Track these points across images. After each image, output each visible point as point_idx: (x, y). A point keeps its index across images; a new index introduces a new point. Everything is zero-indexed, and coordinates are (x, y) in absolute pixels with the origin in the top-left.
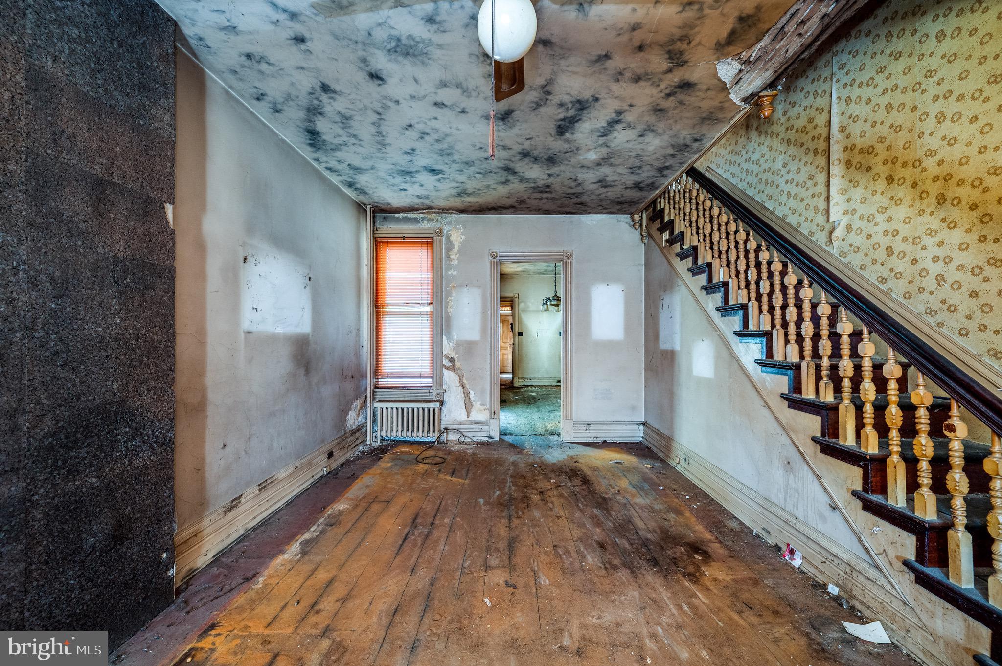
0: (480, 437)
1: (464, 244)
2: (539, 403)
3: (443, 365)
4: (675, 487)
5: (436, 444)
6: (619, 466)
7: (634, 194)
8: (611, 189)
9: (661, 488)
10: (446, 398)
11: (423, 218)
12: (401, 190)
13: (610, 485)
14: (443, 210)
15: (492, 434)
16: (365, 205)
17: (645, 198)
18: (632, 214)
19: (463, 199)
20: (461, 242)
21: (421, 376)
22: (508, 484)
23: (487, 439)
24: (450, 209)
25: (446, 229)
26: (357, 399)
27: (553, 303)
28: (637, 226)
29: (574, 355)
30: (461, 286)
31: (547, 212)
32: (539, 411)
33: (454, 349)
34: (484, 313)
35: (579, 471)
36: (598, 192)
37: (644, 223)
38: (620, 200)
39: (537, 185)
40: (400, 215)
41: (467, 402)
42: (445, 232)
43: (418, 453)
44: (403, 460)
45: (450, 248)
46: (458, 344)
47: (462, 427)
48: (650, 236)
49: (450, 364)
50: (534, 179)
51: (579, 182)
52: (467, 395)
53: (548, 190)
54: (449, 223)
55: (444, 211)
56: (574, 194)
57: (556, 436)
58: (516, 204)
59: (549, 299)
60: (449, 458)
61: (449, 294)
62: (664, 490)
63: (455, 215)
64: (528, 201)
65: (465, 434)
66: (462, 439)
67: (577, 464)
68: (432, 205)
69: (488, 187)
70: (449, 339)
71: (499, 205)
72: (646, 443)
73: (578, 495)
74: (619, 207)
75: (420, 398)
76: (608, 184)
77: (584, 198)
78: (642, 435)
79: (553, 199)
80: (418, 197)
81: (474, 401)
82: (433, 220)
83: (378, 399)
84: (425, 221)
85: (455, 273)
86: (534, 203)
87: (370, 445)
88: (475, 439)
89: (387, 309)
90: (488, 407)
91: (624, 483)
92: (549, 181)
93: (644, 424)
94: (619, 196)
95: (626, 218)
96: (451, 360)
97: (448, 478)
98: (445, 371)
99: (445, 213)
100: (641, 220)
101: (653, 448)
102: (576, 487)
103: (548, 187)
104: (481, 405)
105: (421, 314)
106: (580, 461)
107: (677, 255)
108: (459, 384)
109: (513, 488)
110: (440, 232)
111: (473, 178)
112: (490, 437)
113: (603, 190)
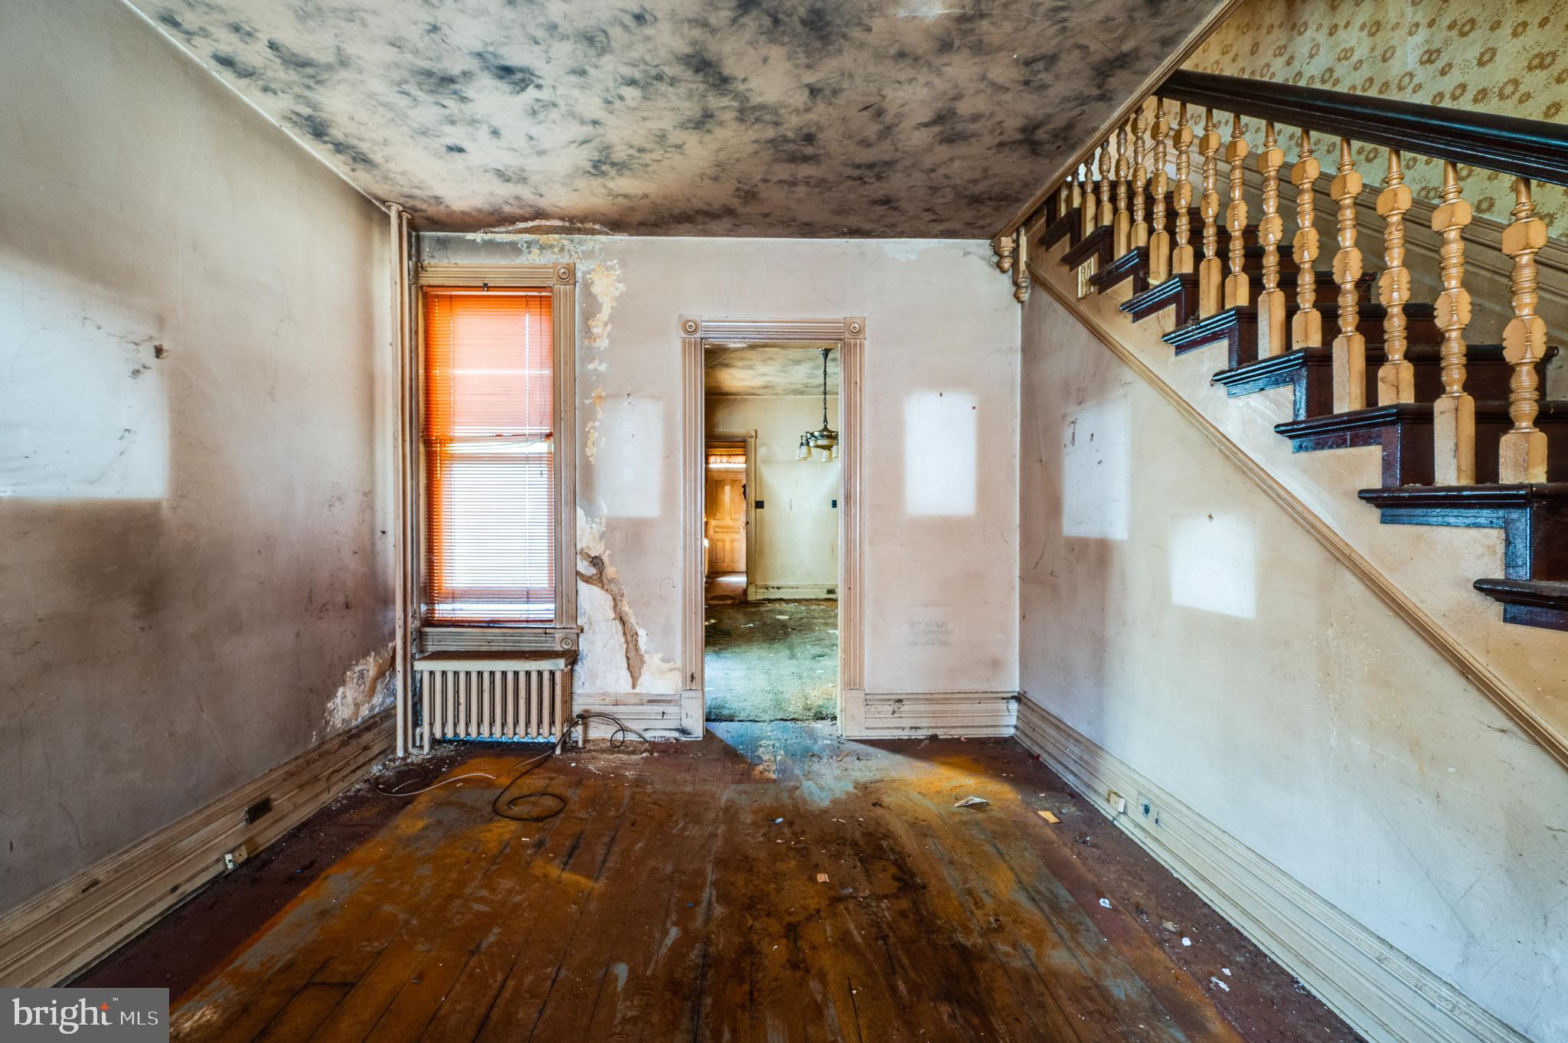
0: (661, 731)
1: (622, 300)
2: (795, 638)
3: (578, 573)
4: (1137, 895)
5: (558, 751)
6: (980, 816)
7: (1013, 167)
8: (961, 149)
9: (1105, 903)
10: (583, 645)
11: (529, 244)
12: (450, 149)
13: (970, 892)
14: (571, 220)
15: (687, 723)
16: (384, 202)
17: (1038, 181)
18: (994, 237)
19: (611, 184)
20: (616, 299)
21: (528, 596)
22: (705, 896)
23: (676, 734)
24: (584, 219)
25: (581, 268)
26: (366, 655)
27: (821, 442)
28: (1007, 264)
29: (867, 548)
30: (615, 396)
31: (808, 230)
32: (793, 656)
33: (602, 536)
34: (668, 456)
35: (886, 836)
36: (928, 161)
37: (1023, 257)
38: (977, 189)
39: (782, 130)
40: (478, 237)
41: (632, 654)
42: (579, 275)
43: (505, 781)
44: (462, 805)
45: (591, 309)
46: (613, 526)
47: (621, 709)
48: (1036, 281)
49: (593, 571)
50: (773, 110)
51: (888, 119)
52: (631, 638)
53: (809, 150)
54: (589, 255)
55: (575, 224)
56: (871, 166)
57: (828, 722)
58: (735, 203)
59: (812, 435)
60: (574, 795)
61: (589, 415)
62: (1114, 909)
63: (602, 238)
64: (764, 192)
65: (628, 724)
66: (619, 736)
67: (879, 811)
68: (542, 203)
69: (662, 137)
70: (589, 514)
71: (698, 204)
72: (1027, 743)
73: (892, 940)
74: (968, 215)
75: (526, 647)
76: (959, 127)
77: (896, 183)
78: (1013, 721)
79: (822, 183)
80: (502, 175)
81: (647, 652)
82: (551, 247)
83: (431, 648)
84: (535, 251)
85: (603, 368)
86: (775, 196)
87: (404, 759)
88: (648, 735)
89: (457, 448)
90: (679, 664)
91: (1003, 885)
92: (812, 116)
93: (1018, 698)
94: (977, 175)
95: (980, 246)
96: (596, 562)
97: (554, 871)
98: (582, 586)
99: (579, 231)
100: (1015, 252)
101: (1045, 758)
102: (885, 904)
103: (809, 138)
104: (663, 660)
105: (527, 459)
106: (886, 800)
107: (1128, 306)
108: (612, 615)
109: (719, 910)
110: (569, 275)
111: (618, 104)
112: (683, 731)
113: (943, 152)
